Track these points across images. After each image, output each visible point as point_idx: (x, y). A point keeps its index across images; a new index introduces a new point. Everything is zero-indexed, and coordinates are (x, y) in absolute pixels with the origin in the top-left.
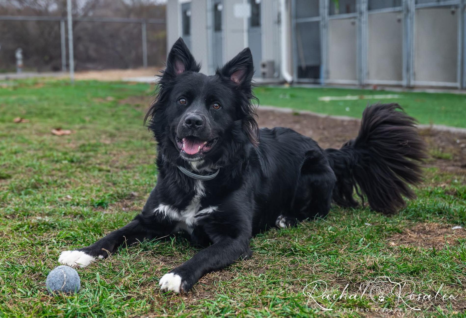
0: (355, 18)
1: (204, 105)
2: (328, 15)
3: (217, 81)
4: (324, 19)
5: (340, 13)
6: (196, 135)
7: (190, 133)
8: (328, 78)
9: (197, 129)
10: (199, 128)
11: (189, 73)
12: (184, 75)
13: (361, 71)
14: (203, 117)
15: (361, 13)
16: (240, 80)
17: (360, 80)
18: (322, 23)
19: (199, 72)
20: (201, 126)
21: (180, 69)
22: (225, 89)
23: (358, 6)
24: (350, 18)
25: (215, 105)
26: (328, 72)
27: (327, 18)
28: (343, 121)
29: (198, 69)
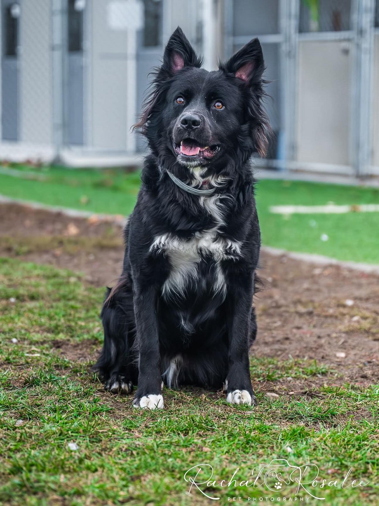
0: (348, 40)
1: (204, 104)
2: (296, 32)
3: (220, 77)
4: (288, 39)
5: (321, 29)
6: (193, 138)
7: (186, 136)
8: (293, 158)
9: (194, 130)
10: (196, 128)
11: (188, 69)
12: (182, 72)
13: (358, 146)
14: (201, 117)
15: (361, 32)
16: (248, 76)
17: (356, 166)
18: (284, 48)
19: (200, 68)
20: (199, 126)
21: (179, 63)
22: (229, 86)
23: (355, 17)
24: (340, 41)
25: (217, 104)
26: (293, 147)
27: (295, 37)
28: (313, 266)
29: (198, 65)
